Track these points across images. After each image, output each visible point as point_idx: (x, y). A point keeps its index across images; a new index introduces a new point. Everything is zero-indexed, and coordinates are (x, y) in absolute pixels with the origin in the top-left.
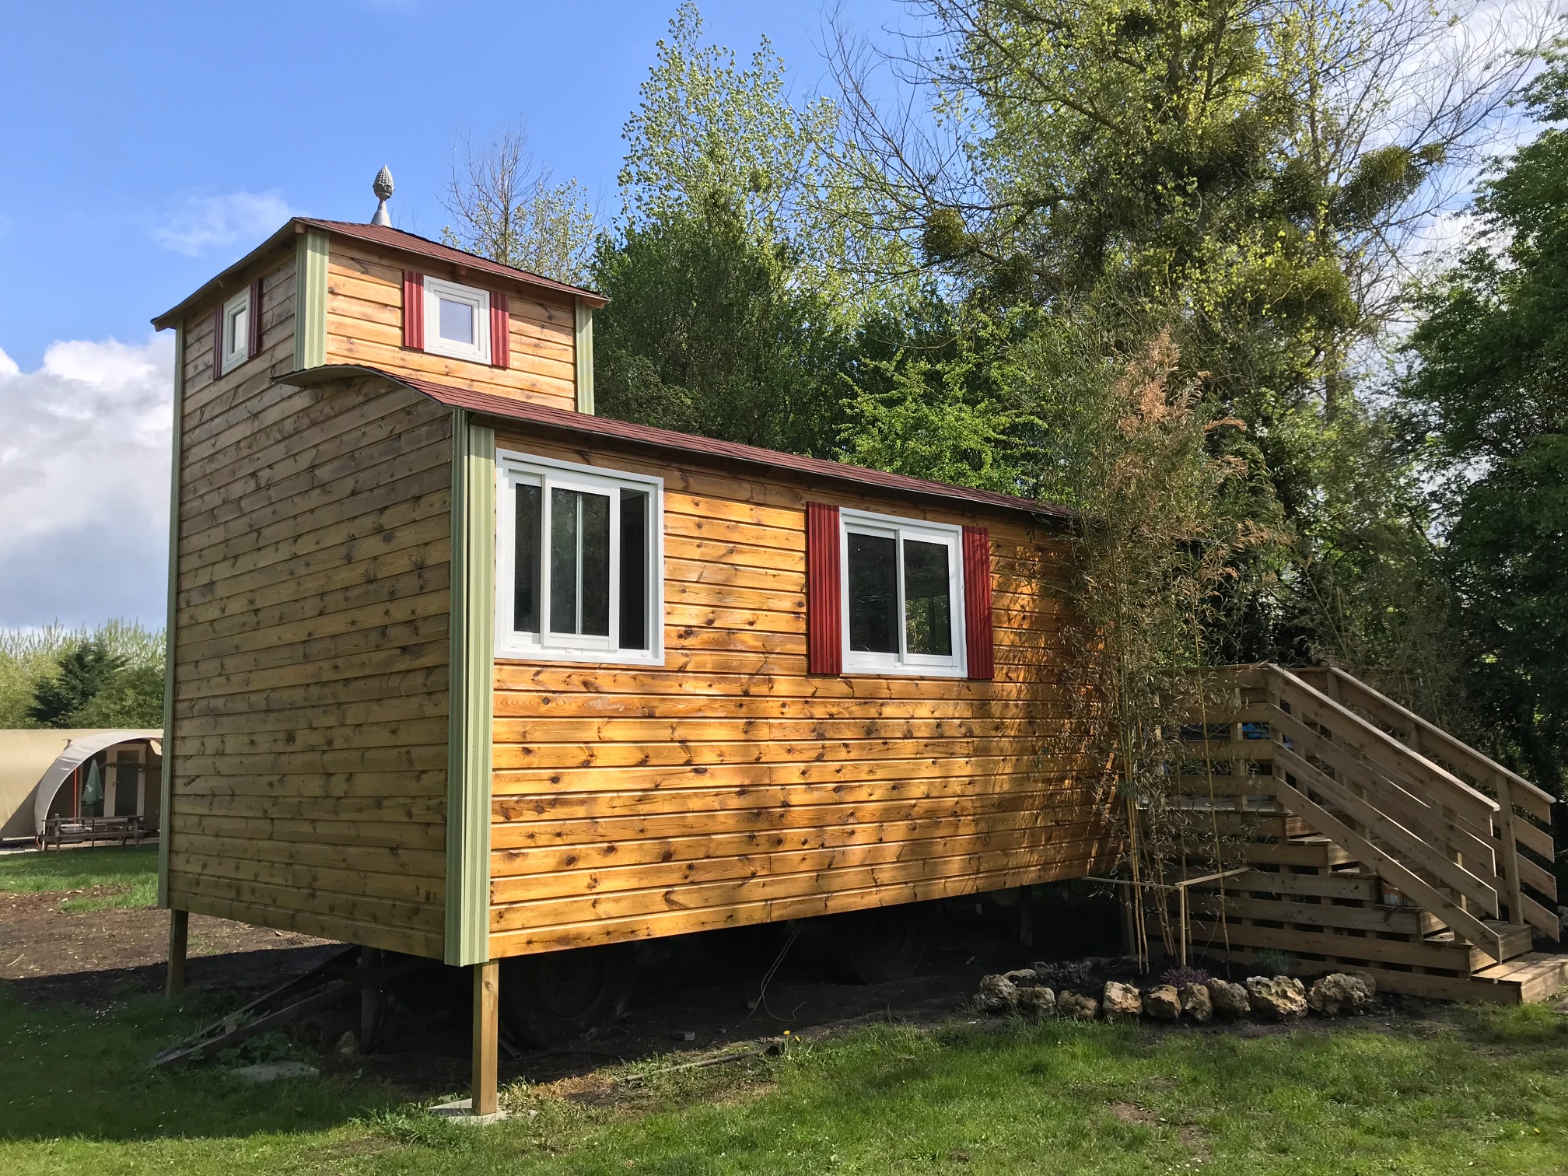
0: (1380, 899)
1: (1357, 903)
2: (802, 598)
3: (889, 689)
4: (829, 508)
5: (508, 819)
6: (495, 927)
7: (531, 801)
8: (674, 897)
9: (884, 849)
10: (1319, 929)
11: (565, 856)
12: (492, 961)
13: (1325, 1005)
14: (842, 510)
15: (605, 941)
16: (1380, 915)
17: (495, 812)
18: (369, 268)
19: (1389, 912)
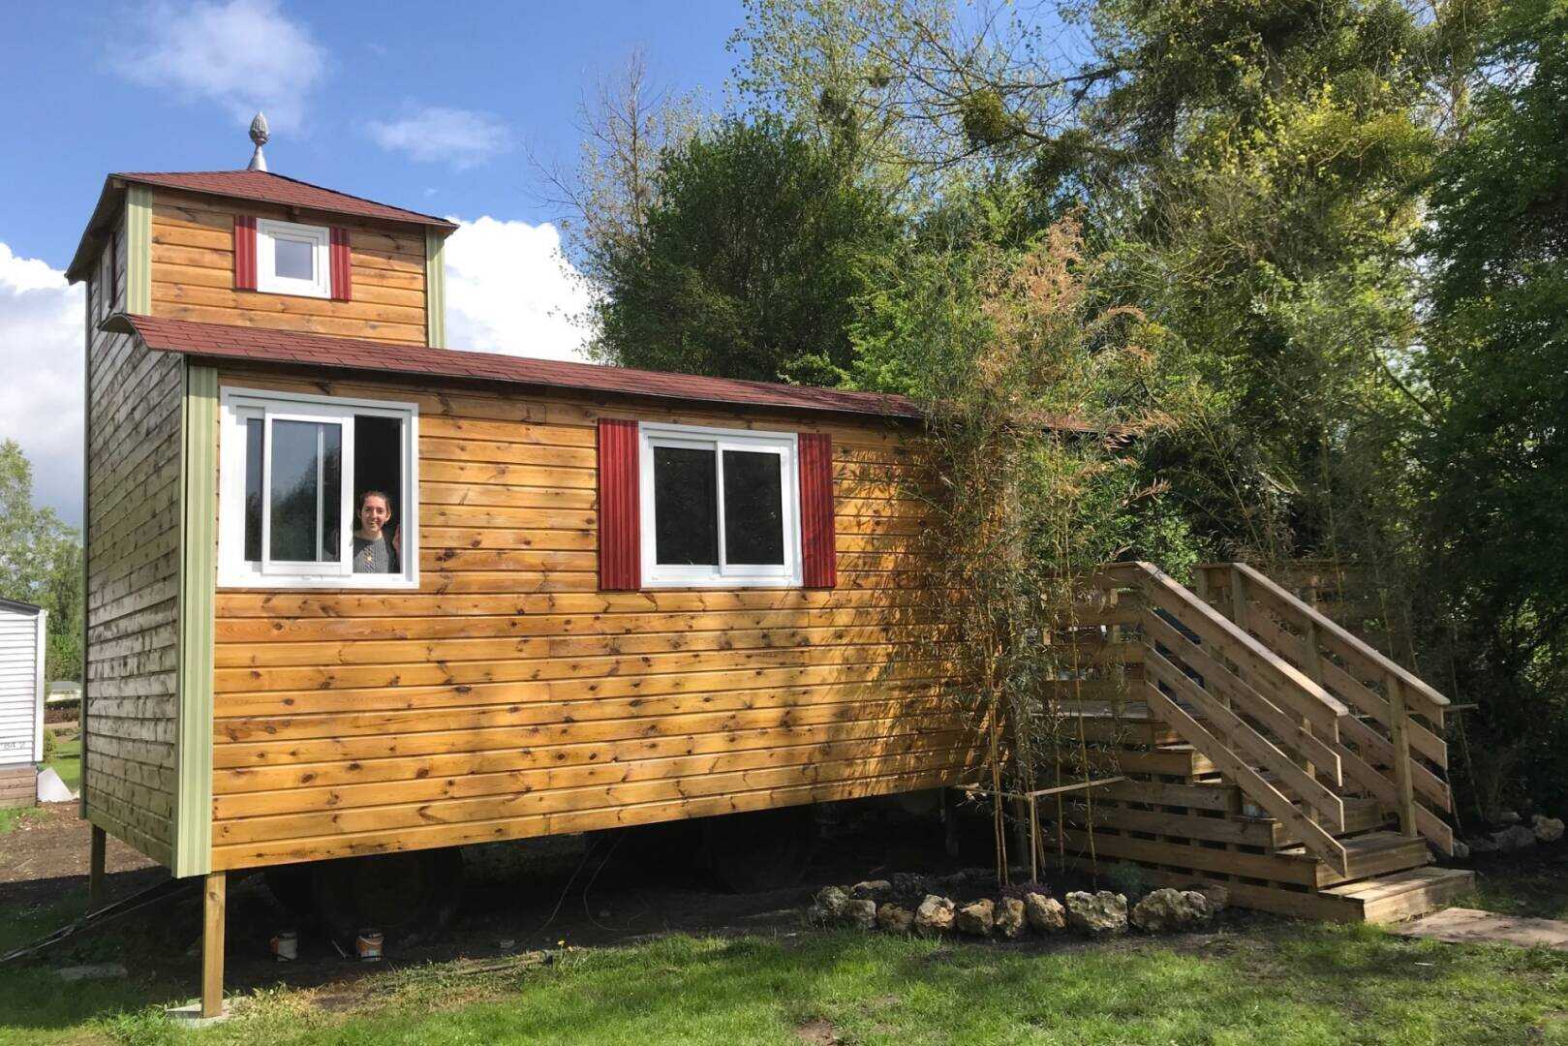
0: (1240, 811)
1: (1218, 814)
2: (593, 515)
3: (701, 601)
4: (625, 424)
5: (235, 739)
6: (220, 840)
7: (261, 722)
8: (429, 812)
9: (693, 761)
10: (1186, 841)
11: (301, 774)
12: (215, 873)
13: (1147, 922)
14: (642, 424)
15: (347, 853)
16: (1235, 828)
17: (217, 732)
18: (198, 216)
19: (1245, 825)
